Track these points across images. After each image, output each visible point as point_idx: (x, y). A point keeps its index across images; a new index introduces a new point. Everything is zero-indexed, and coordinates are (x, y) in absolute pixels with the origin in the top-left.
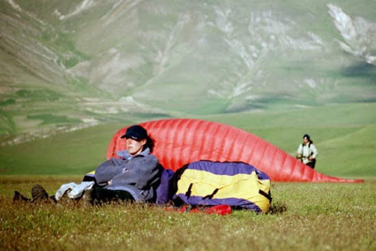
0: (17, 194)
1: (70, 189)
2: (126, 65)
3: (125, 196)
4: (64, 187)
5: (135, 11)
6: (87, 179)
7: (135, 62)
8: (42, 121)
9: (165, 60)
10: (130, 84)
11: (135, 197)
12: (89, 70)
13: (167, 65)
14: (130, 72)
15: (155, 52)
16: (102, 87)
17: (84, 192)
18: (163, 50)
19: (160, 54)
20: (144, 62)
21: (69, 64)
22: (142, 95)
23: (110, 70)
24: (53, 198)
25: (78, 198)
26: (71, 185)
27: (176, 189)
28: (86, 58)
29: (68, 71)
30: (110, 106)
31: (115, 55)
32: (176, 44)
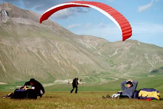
0: (103, 97)
1: (115, 95)
2: (124, 66)
3: (127, 97)
4: (114, 95)
5: (126, 54)
6: (118, 93)
7: (126, 66)
8: (106, 79)
9: (133, 65)
10: (126, 71)
11: (129, 97)
12: (116, 68)
13: (134, 66)
14: (125, 68)
15: (131, 63)
16: (119, 71)
17: (118, 96)
18: (133, 63)
19: (132, 63)
20: (128, 66)
21: (112, 66)
22: (128, 73)
23: (121, 68)
24: (111, 97)
25: (117, 97)
26: (115, 94)
27: (138, 95)
28: (116, 65)
29: (112, 68)
30: (121, 76)
31: (122, 64)
32: (136, 61)
